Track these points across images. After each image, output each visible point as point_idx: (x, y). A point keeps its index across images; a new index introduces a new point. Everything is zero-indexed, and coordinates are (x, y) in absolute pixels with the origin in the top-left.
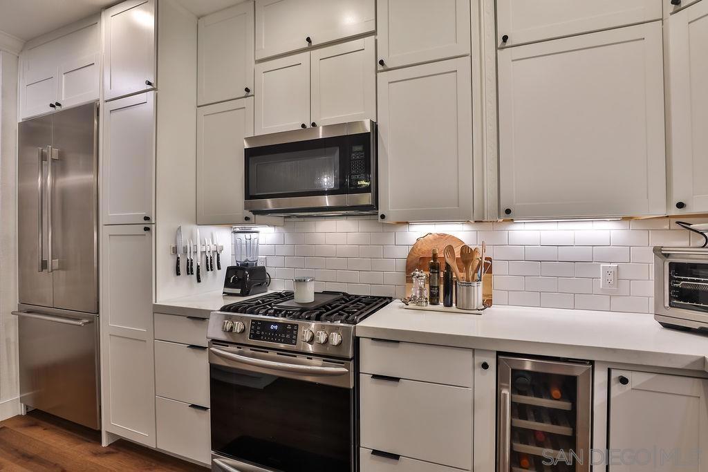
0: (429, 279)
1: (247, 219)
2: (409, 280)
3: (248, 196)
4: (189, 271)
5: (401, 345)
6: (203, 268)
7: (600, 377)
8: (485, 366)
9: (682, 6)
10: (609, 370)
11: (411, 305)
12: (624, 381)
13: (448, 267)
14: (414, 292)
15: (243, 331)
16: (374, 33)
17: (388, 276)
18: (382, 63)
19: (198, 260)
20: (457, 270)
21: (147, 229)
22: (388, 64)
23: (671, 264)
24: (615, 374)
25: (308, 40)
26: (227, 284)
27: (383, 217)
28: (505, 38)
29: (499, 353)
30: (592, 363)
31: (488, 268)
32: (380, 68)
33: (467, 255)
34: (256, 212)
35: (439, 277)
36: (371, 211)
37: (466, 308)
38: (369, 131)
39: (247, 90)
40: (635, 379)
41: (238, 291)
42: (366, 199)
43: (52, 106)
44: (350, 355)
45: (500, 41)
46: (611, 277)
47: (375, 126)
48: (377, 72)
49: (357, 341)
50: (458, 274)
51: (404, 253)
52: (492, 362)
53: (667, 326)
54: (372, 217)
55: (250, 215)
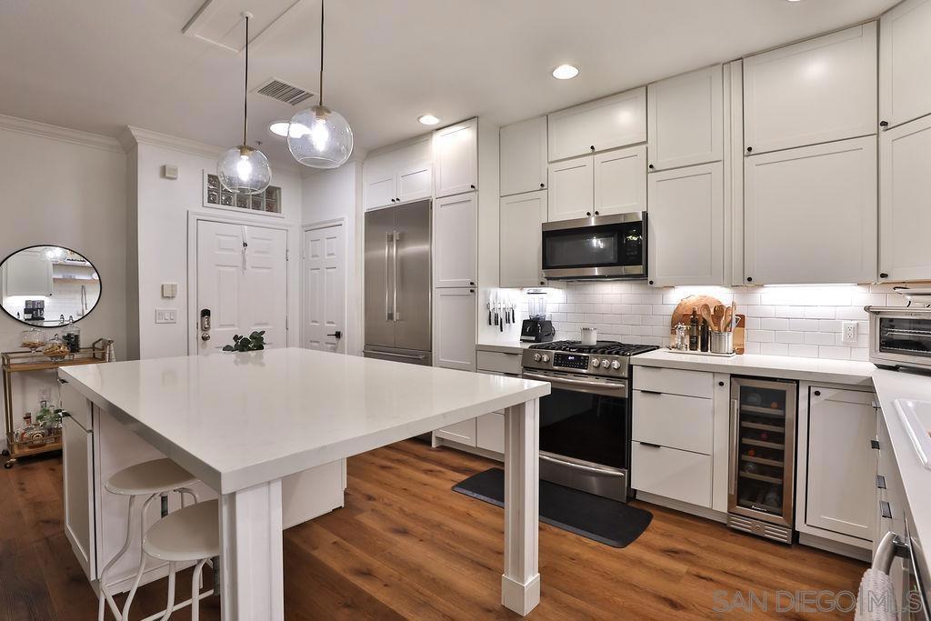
0: (689, 332)
1: (542, 283)
2: (673, 332)
3: (545, 266)
4: (496, 323)
5: (663, 370)
6: (504, 321)
7: (803, 392)
8: (721, 384)
9: (889, 127)
10: (809, 387)
11: (673, 350)
12: (817, 393)
13: (705, 321)
14: (677, 341)
15: (548, 361)
16: (646, 142)
17: (657, 329)
18: (651, 166)
19: (502, 315)
20: (712, 325)
21: (472, 291)
22: (657, 167)
23: (881, 319)
24: (813, 390)
25: (592, 148)
26: (524, 333)
27: (651, 283)
28: (750, 149)
29: (733, 376)
30: (797, 382)
31: (741, 321)
32: (650, 170)
33: (720, 311)
34: (548, 279)
35: (697, 329)
36: (643, 277)
37: (718, 352)
38: (641, 219)
39: (542, 185)
40: (825, 393)
41: (534, 338)
42: (638, 270)
43: (393, 200)
44: (626, 376)
45: (746, 151)
46: (851, 332)
47: (645, 215)
48: (647, 173)
49: (631, 367)
50: (712, 327)
51: (671, 310)
52: (727, 381)
53: (881, 367)
54: (643, 282)
55: (545, 280)
